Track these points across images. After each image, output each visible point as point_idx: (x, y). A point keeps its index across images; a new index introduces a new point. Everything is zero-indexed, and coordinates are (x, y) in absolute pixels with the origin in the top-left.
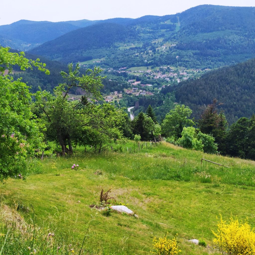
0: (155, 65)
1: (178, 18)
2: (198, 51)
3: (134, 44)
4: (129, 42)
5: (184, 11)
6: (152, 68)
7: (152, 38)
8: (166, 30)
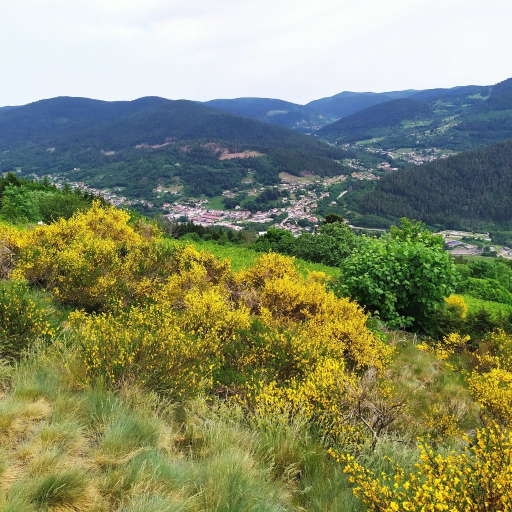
0: (422, 147)
1: (490, 90)
2: (476, 132)
3: (423, 121)
4: (418, 120)
5: (500, 82)
6: (417, 150)
7: (446, 114)
8: (467, 105)
